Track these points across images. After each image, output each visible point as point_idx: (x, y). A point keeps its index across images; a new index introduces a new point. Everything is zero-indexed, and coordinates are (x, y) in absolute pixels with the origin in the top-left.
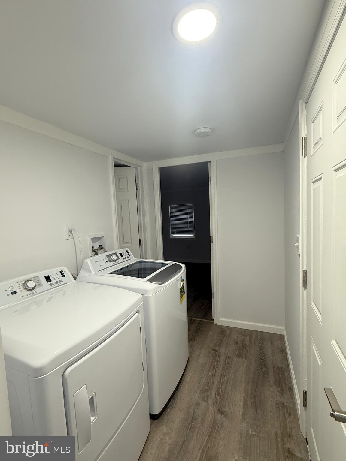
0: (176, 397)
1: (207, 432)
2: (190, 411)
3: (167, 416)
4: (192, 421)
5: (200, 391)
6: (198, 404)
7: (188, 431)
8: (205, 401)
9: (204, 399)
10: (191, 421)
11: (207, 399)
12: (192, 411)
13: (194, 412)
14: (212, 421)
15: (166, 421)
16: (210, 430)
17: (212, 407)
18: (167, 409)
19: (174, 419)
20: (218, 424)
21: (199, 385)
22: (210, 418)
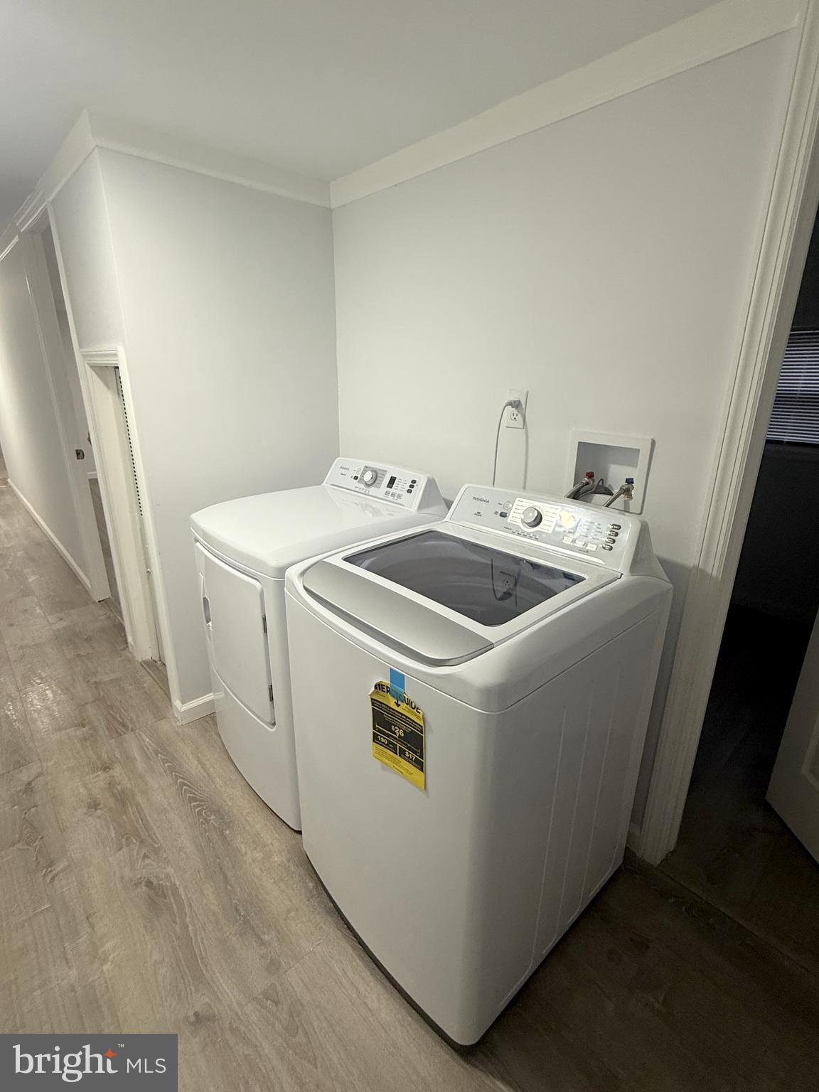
0: (329, 918)
1: (200, 940)
2: (273, 933)
3: (300, 876)
4: (246, 922)
5: (302, 1005)
6: (273, 966)
7: (237, 901)
8: (264, 994)
9: (271, 997)
10: (248, 921)
11: (265, 1008)
12: (266, 937)
13: (262, 943)
14: (207, 970)
15: (292, 868)
16: (196, 950)
17: (235, 1004)
18: (316, 883)
19: (283, 887)
20: (189, 981)
21: (326, 1018)
22: (216, 972)
